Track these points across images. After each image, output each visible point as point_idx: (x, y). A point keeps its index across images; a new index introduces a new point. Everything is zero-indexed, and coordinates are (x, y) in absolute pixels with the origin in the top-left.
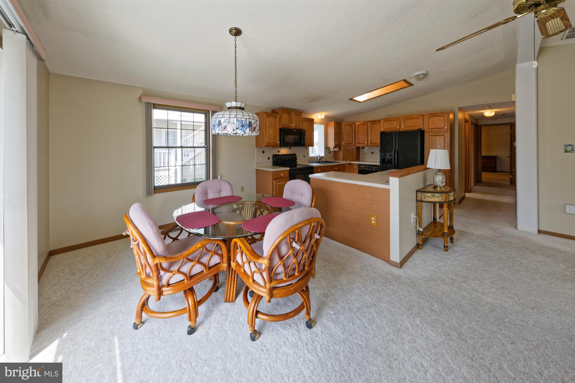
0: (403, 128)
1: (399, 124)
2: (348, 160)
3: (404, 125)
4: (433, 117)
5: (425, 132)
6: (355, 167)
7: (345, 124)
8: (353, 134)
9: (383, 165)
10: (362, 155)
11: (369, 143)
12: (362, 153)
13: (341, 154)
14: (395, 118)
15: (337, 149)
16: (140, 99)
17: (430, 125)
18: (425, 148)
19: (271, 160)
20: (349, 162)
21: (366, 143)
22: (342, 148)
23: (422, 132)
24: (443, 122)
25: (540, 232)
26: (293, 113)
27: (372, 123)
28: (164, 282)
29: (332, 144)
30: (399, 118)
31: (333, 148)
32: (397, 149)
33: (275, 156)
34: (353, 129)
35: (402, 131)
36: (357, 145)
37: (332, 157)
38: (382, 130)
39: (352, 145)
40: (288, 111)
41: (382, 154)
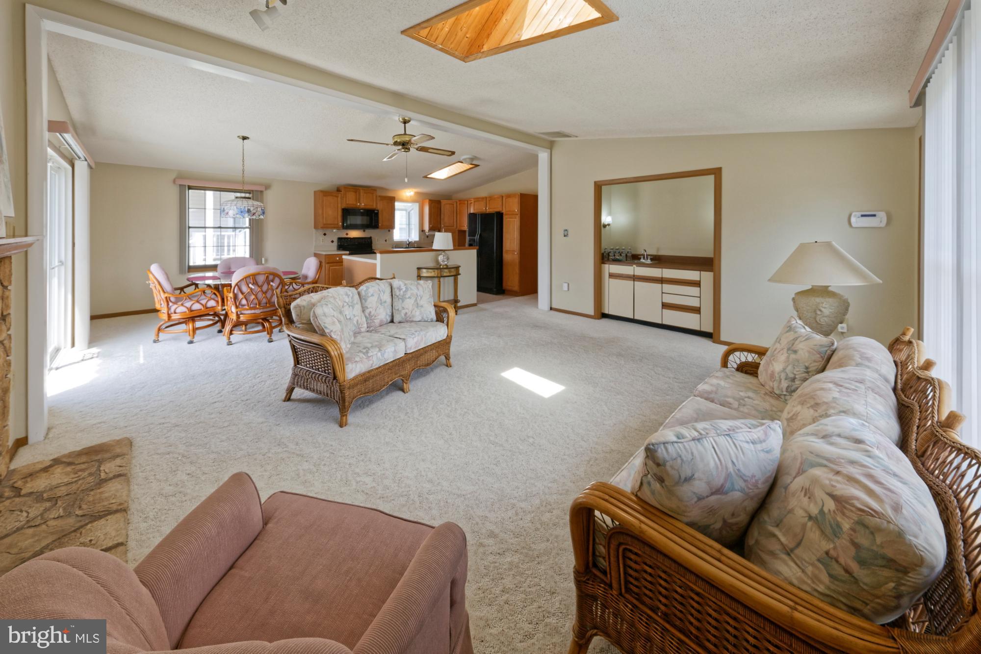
0: (488, 210)
1: (485, 205)
3: (488, 207)
4: (508, 198)
5: (504, 215)
7: (445, 203)
8: (455, 214)
14: (482, 198)
16: (174, 181)
17: (507, 208)
19: (335, 244)
25: (551, 309)
26: (362, 191)
28: (172, 310)
29: (427, 227)
31: (427, 231)
32: (479, 233)
33: (340, 239)
34: (455, 209)
35: (487, 212)
36: (458, 228)
38: (472, 211)
39: (453, 227)
40: (356, 189)
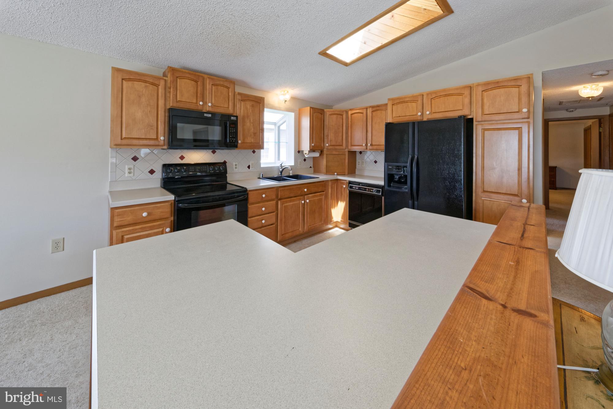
0: (428, 115)
1: (420, 108)
2: (336, 174)
3: (430, 111)
4: (492, 89)
5: (475, 123)
6: (344, 186)
7: (331, 113)
8: (344, 128)
9: (389, 186)
10: (359, 164)
11: (369, 145)
12: (360, 161)
13: (324, 162)
14: (413, 96)
15: (317, 155)
17: (486, 107)
18: (474, 155)
19: (159, 175)
20: (335, 176)
21: (364, 145)
22: (325, 152)
23: (469, 123)
24: (516, 100)
26: (207, 80)
27: (374, 109)
29: (306, 146)
30: (422, 96)
31: (307, 152)
32: (416, 157)
33: (165, 167)
34: (344, 121)
35: (427, 120)
36: (350, 148)
37: (311, 167)
38: (390, 120)
39: (341, 147)
41: (388, 166)
